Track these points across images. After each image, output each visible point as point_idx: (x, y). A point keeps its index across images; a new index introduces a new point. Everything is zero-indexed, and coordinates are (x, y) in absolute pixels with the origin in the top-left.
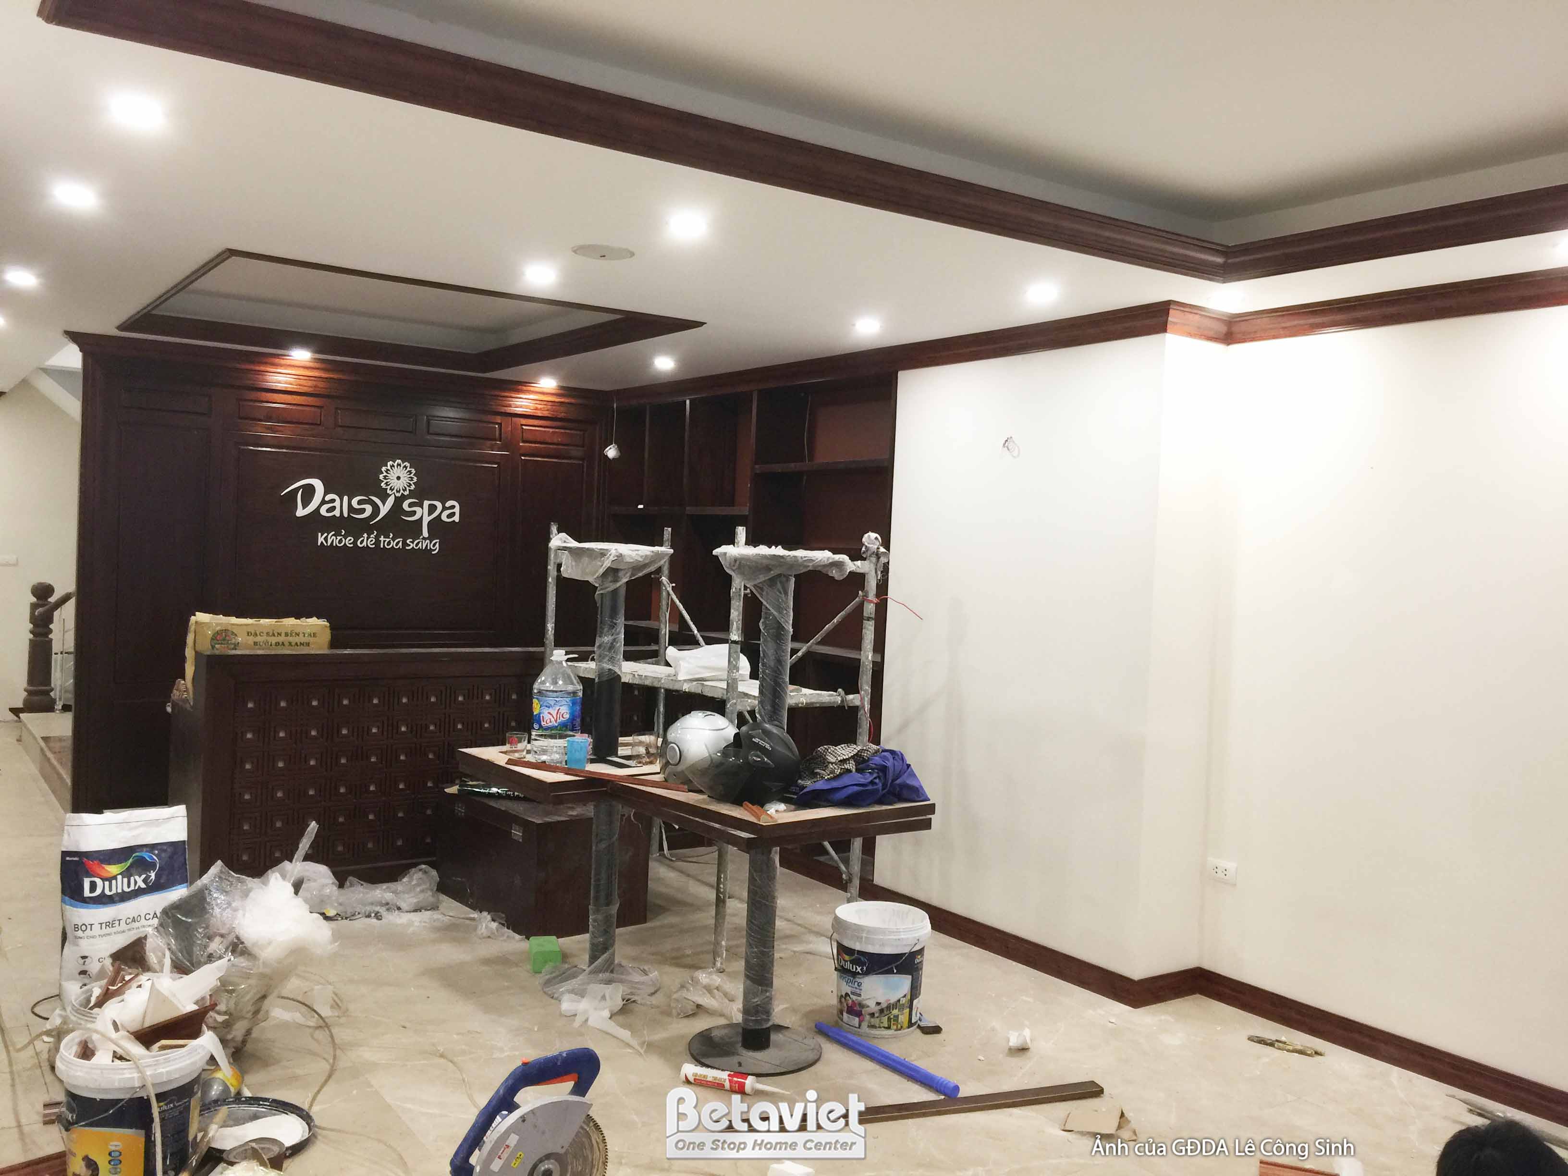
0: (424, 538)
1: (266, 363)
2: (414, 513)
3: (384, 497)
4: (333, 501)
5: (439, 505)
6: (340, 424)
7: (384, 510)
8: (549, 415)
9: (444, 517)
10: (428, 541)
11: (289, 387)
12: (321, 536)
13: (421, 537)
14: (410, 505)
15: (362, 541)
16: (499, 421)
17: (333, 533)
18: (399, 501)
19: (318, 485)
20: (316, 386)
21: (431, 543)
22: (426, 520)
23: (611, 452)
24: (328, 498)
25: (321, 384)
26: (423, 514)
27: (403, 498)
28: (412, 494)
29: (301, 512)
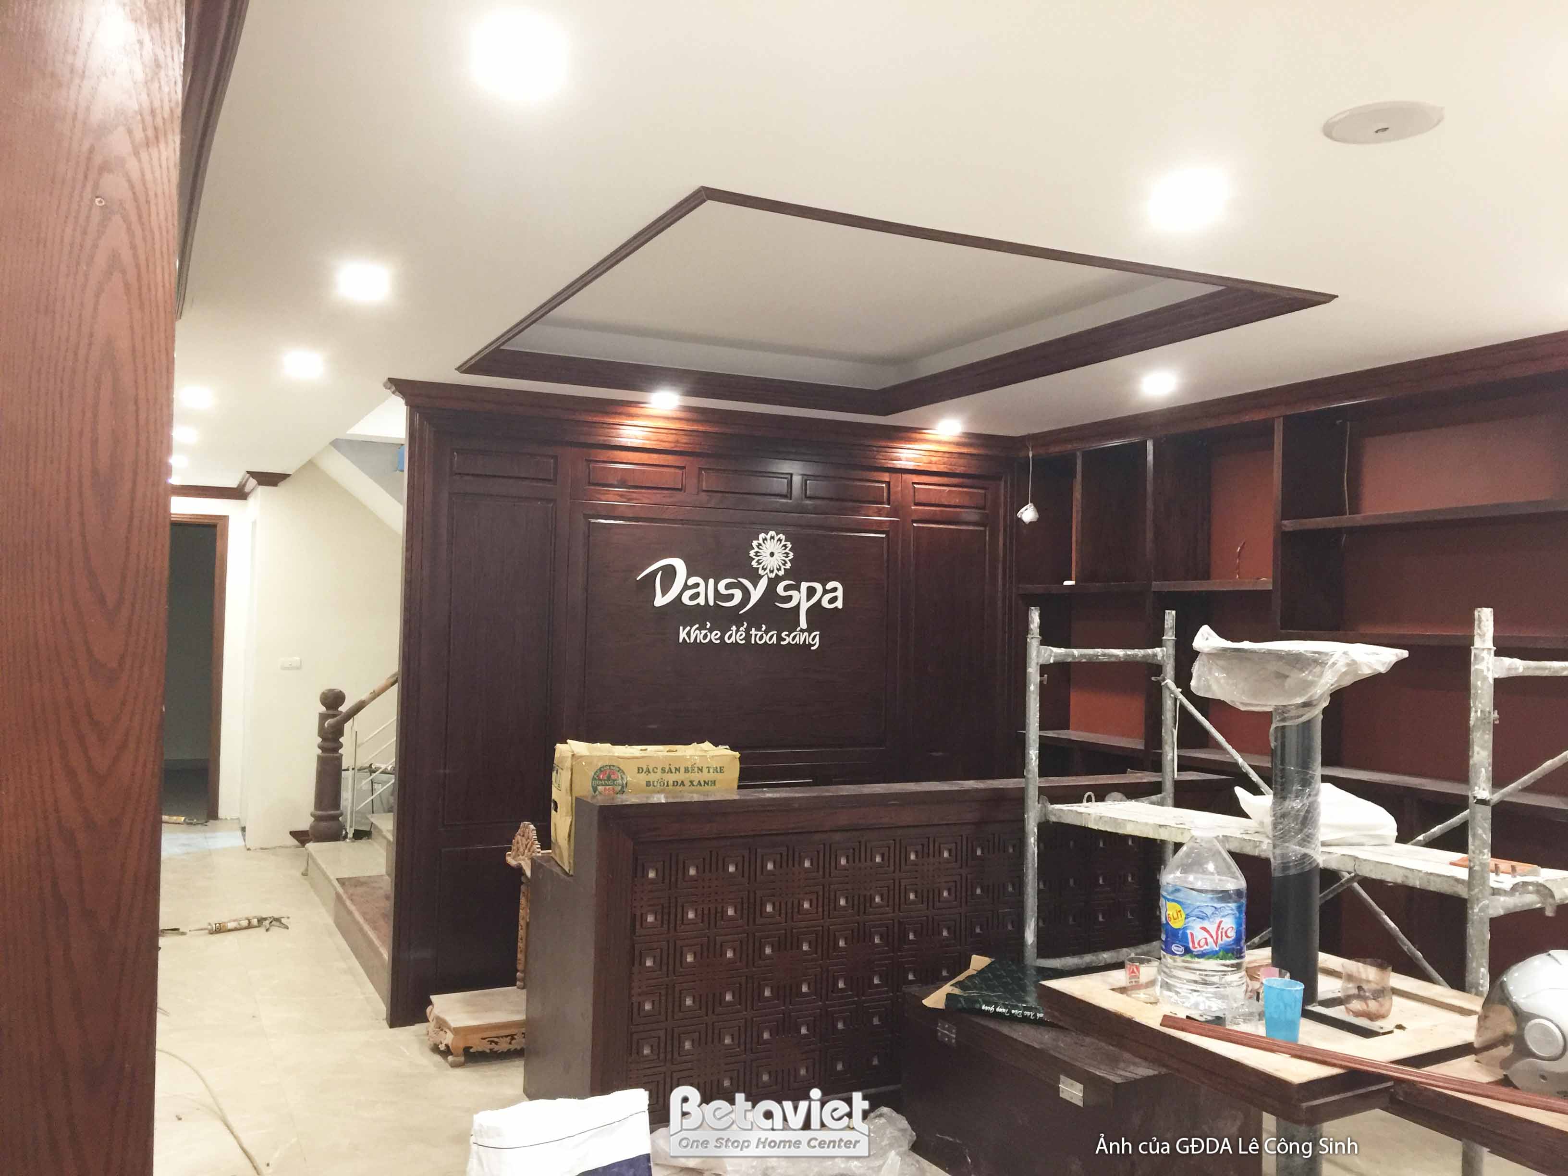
0: (802, 631)
1: (620, 414)
2: (790, 598)
3: (755, 578)
4: (697, 585)
5: (818, 586)
6: (704, 488)
7: (756, 594)
8: (945, 470)
9: (825, 603)
10: (806, 634)
11: (648, 444)
12: (684, 629)
13: (798, 629)
14: (786, 588)
15: (731, 635)
16: (887, 480)
17: (697, 626)
18: (773, 583)
19: (679, 564)
20: (677, 442)
21: (809, 636)
22: (805, 606)
23: (1028, 514)
24: (691, 582)
25: (684, 439)
26: (800, 599)
27: (777, 580)
28: (788, 574)
29: (660, 601)
